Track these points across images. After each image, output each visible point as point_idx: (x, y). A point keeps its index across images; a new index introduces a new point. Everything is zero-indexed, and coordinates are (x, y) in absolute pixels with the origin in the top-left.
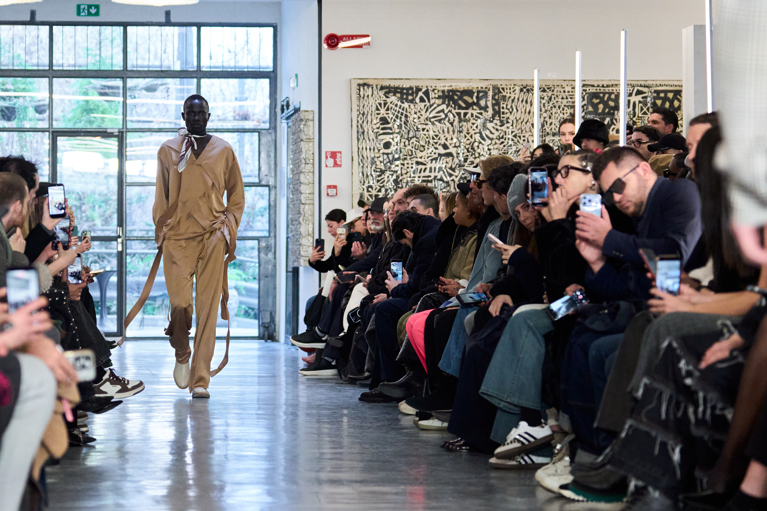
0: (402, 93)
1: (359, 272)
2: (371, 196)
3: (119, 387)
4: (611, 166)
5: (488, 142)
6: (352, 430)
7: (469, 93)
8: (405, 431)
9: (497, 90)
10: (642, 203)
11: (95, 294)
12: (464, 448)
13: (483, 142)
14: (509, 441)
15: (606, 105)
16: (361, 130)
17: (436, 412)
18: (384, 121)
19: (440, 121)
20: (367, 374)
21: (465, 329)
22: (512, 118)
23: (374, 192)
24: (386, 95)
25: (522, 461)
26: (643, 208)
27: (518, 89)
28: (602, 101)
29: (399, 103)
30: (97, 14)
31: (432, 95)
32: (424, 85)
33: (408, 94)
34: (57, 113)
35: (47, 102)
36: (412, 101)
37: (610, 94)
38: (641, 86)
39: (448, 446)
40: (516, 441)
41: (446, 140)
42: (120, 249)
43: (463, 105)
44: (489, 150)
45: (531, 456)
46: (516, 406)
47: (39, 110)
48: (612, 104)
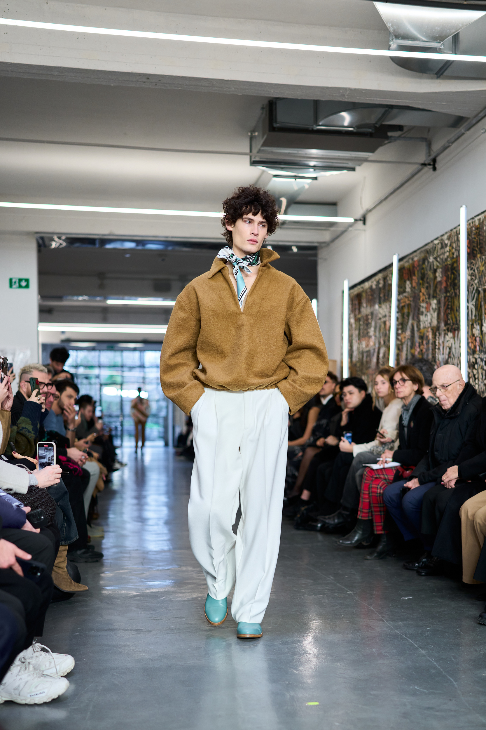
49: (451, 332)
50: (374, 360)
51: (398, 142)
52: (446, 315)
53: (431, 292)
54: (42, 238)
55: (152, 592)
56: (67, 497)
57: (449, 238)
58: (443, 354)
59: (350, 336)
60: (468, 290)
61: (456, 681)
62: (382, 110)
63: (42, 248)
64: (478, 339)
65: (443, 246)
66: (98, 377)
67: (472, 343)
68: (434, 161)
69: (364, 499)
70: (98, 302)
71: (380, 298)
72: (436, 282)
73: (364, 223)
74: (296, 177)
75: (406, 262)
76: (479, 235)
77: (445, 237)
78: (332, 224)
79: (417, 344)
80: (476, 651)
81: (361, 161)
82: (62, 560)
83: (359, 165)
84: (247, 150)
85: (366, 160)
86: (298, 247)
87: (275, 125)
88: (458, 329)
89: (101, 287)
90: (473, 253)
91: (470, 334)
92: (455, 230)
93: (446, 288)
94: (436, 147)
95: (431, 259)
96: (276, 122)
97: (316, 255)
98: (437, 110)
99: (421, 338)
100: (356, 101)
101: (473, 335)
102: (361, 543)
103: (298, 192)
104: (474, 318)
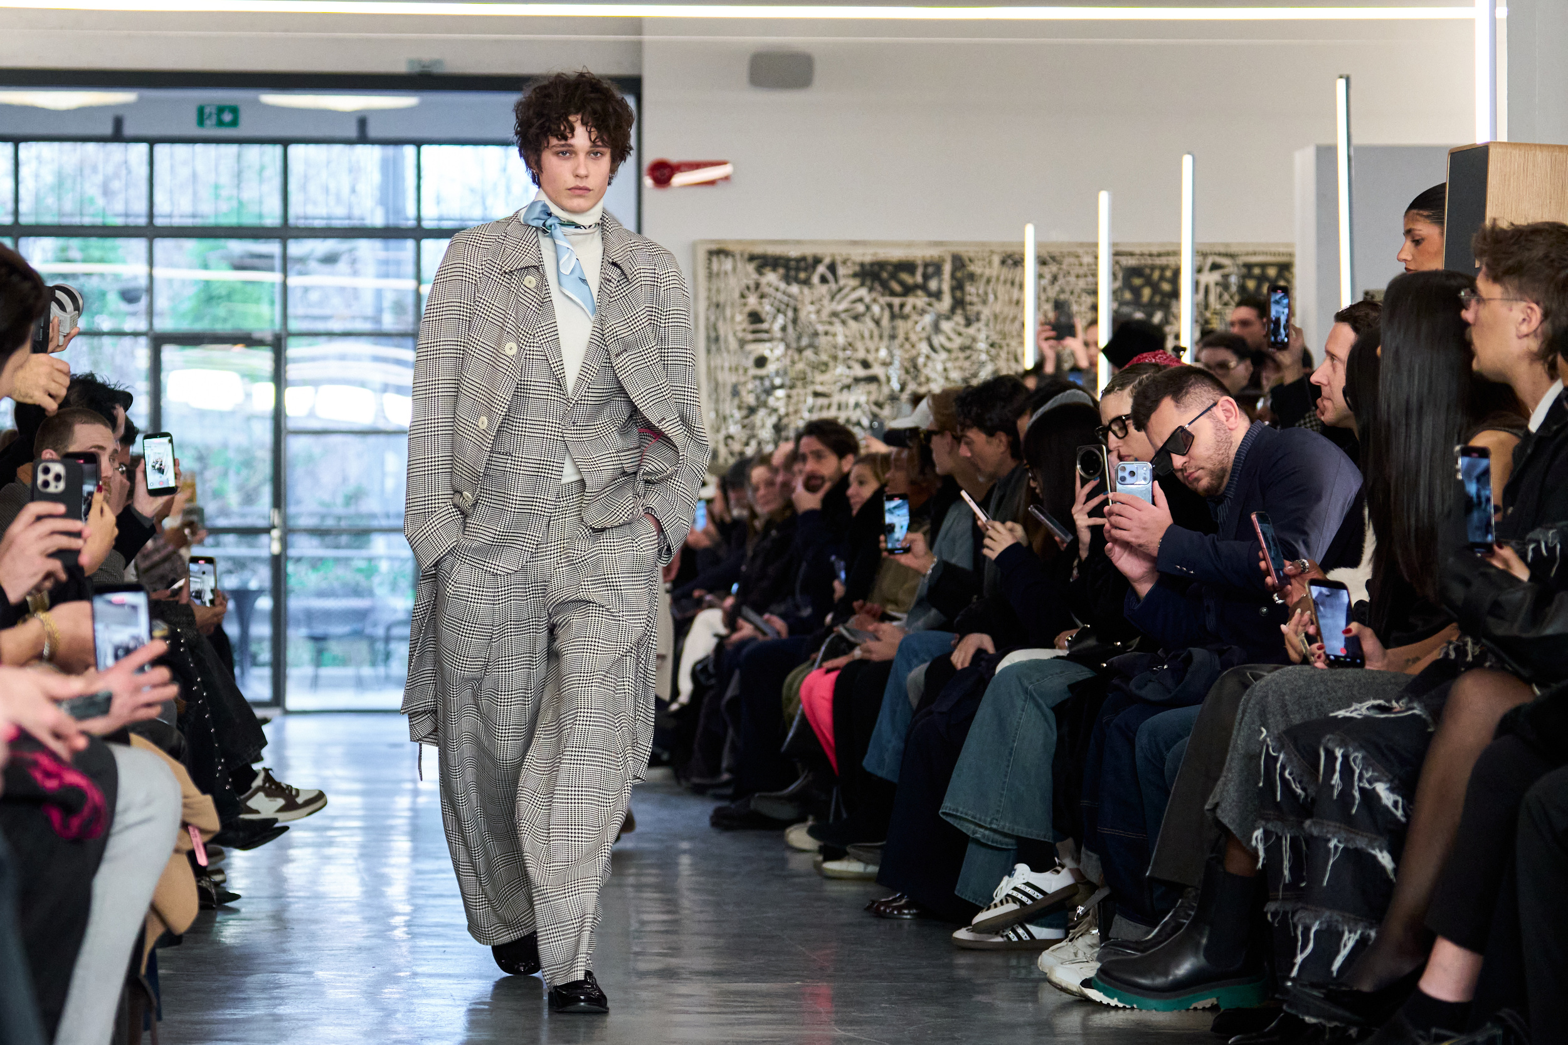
0: (787, 267)
1: (710, 591)
2: (732, 454)
3: (281, 802)
4: (1167, 405)
5: (943, 355)
6: (702, 879)
7: (908, 267)
8: (797, 880)
9: (959, 262)
10: (1223, 470)
11: (232, 630)
12: (906, 911)
13: (933, 355)
14: (997, 900)
15: (1156, 289)
16: (713, 335)
17: (855, 847)
18: (755, 317)
19: (856, 318)
20: (726, 777)
21: (907, 696)
22: (986, 312)
23: (736, 447)
24: (760, 270)
25: (1012, 935)
26: (1226, 480)
27: (996, 260)
28: (1149, 282)
29: (782, 285)
30: (234, 123)
31: (841, 271)
32: (827, 253)
33: (798, 269)
34: (161, 302)
35: (143, 282)
36: (806, 282)
37: (1163, 269)
38: (1220, 254)
39: (878, 907)
40: (1010, 899)
41: (868, 351)
42: (276, 548)
43: (897, 287)
44: (945, 370)
45: (1028, 926)
46: (1005, 835)
47: (129, 296)
48: (1166, 287)
66: (140, 294)
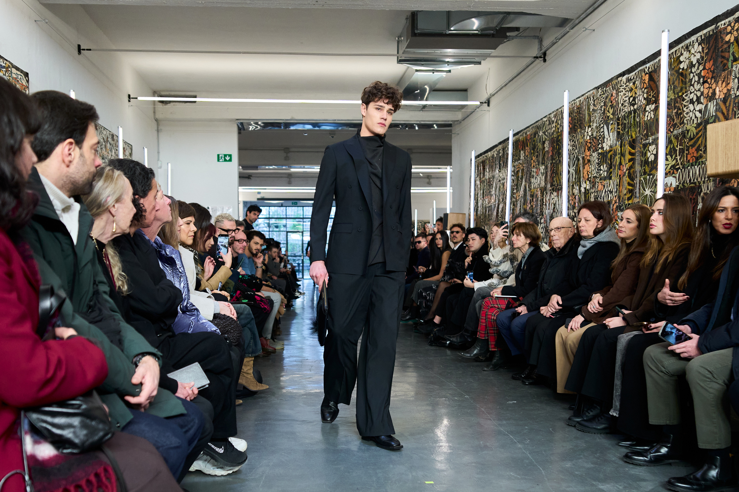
42: (302, 258)
49: (555, 191)
50: (495, 213)
51: (515, 40)
52: (552, 178)
53: (541, 160)
54: (242, 124)
55: (316, 392)
56: (254, 322)
57: (555, 116)
58: (549, 209)
59: (476, 195)
60: (570, 158)
61: (544, 470)
62: (501, 16)
63: (242, 131)
64: (577, 197)
65: (551, 122)
66: (285, 226)
67: (572, 200)
68: (545, 54)
69: (482, 323)
70: (284, 170)
71: (500, 164)
72: (544, 152)
73: (489, 105)
74: (433, 71)
75: (521, 136)
76: (580, 113)
77: (552, 115)
78: (463, 107)
79: (529, 201)
80: (563, 446)
81: (485, 57)
82: (249, 368)
83: (484, 60)
84: (396, 53)
85: (489, 56)
86: (437, 125)
87: (416, 32)
88: (561, 189)
89: (287, 158)
90: (574, 128)
91: (571, 193)
92: (560, 110)
93: (552, 156)
94: (546, 43)
95: (541, 133)
96: (417, 29)
97: (451, 131)
98: (546, 14)
99: (532, 196)
100: (480, 10)
101: (573, 194)
102: (478, 357)
103: (436, 83)
104: (574, 180)
